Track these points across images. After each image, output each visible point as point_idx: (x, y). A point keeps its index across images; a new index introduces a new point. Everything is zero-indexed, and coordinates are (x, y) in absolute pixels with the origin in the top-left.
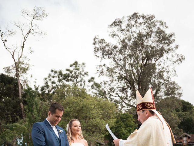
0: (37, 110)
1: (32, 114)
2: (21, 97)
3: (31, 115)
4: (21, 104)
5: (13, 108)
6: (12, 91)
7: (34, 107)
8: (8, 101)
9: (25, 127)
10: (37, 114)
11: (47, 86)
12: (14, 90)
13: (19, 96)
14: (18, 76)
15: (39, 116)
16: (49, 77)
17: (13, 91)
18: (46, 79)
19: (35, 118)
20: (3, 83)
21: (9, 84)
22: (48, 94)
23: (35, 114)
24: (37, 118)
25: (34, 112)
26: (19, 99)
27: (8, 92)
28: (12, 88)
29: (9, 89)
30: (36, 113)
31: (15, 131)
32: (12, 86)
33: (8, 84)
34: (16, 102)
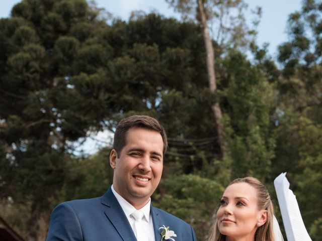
0: (261, 126)
1: (244, 141)
2: (213, 87)
3: (243, 147)
4: (217, 109)
5: (190, 124)
6: (185, 67)
7: (252, 117)
8: (171, 103)
9: (220, 185)
10: (260, 141)
11: (301, 43)
12: (191, 66)
13: (207, 84)
14: (204, 18)
15: (268, 148)
16: (306, 10)
17: (189, 69)
18: (294, 17)
19: (257, 156)
20: (156, 46)
21: (175, 47)
22: (305, 69)
23: (255, 142)
24: (262, 154)
25: (250, 135)
26: (208, 94)
27: (170, 72)
28: (185, 59)
29: (174, 63)
30: (257, 137)
31: (190, 200)
32: (183, 52)
33: (172, 46)
34: (199, 103)
